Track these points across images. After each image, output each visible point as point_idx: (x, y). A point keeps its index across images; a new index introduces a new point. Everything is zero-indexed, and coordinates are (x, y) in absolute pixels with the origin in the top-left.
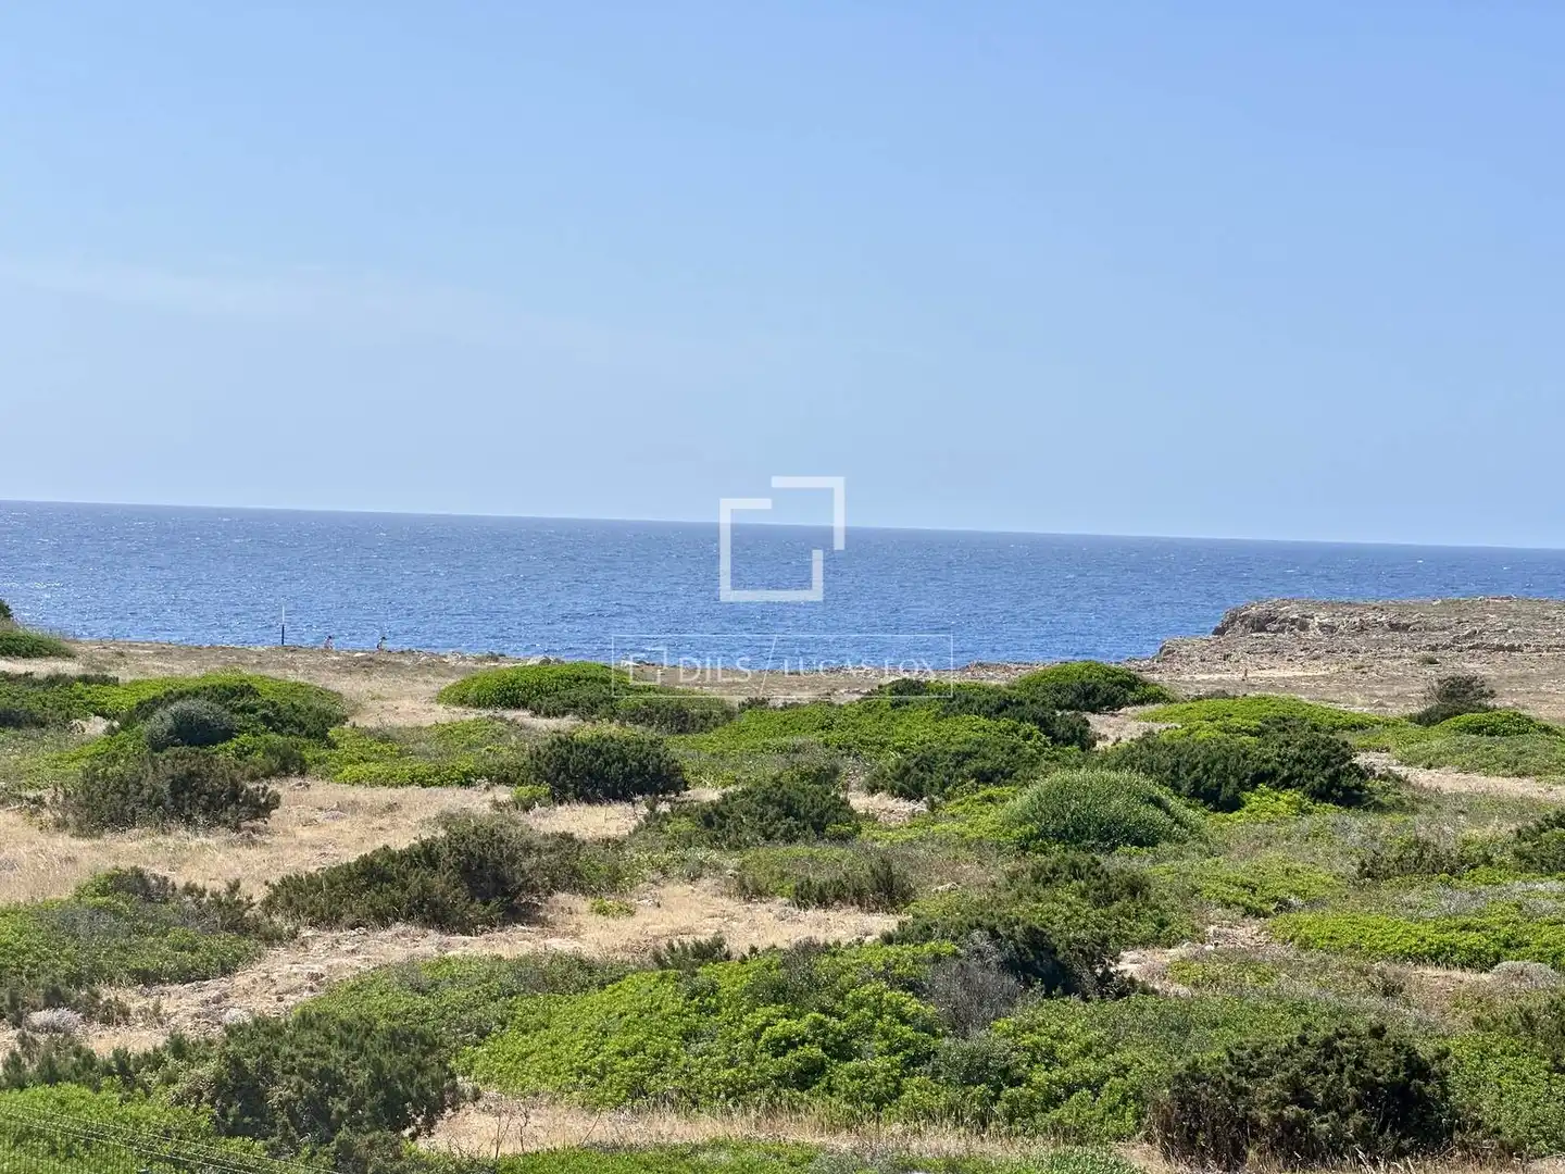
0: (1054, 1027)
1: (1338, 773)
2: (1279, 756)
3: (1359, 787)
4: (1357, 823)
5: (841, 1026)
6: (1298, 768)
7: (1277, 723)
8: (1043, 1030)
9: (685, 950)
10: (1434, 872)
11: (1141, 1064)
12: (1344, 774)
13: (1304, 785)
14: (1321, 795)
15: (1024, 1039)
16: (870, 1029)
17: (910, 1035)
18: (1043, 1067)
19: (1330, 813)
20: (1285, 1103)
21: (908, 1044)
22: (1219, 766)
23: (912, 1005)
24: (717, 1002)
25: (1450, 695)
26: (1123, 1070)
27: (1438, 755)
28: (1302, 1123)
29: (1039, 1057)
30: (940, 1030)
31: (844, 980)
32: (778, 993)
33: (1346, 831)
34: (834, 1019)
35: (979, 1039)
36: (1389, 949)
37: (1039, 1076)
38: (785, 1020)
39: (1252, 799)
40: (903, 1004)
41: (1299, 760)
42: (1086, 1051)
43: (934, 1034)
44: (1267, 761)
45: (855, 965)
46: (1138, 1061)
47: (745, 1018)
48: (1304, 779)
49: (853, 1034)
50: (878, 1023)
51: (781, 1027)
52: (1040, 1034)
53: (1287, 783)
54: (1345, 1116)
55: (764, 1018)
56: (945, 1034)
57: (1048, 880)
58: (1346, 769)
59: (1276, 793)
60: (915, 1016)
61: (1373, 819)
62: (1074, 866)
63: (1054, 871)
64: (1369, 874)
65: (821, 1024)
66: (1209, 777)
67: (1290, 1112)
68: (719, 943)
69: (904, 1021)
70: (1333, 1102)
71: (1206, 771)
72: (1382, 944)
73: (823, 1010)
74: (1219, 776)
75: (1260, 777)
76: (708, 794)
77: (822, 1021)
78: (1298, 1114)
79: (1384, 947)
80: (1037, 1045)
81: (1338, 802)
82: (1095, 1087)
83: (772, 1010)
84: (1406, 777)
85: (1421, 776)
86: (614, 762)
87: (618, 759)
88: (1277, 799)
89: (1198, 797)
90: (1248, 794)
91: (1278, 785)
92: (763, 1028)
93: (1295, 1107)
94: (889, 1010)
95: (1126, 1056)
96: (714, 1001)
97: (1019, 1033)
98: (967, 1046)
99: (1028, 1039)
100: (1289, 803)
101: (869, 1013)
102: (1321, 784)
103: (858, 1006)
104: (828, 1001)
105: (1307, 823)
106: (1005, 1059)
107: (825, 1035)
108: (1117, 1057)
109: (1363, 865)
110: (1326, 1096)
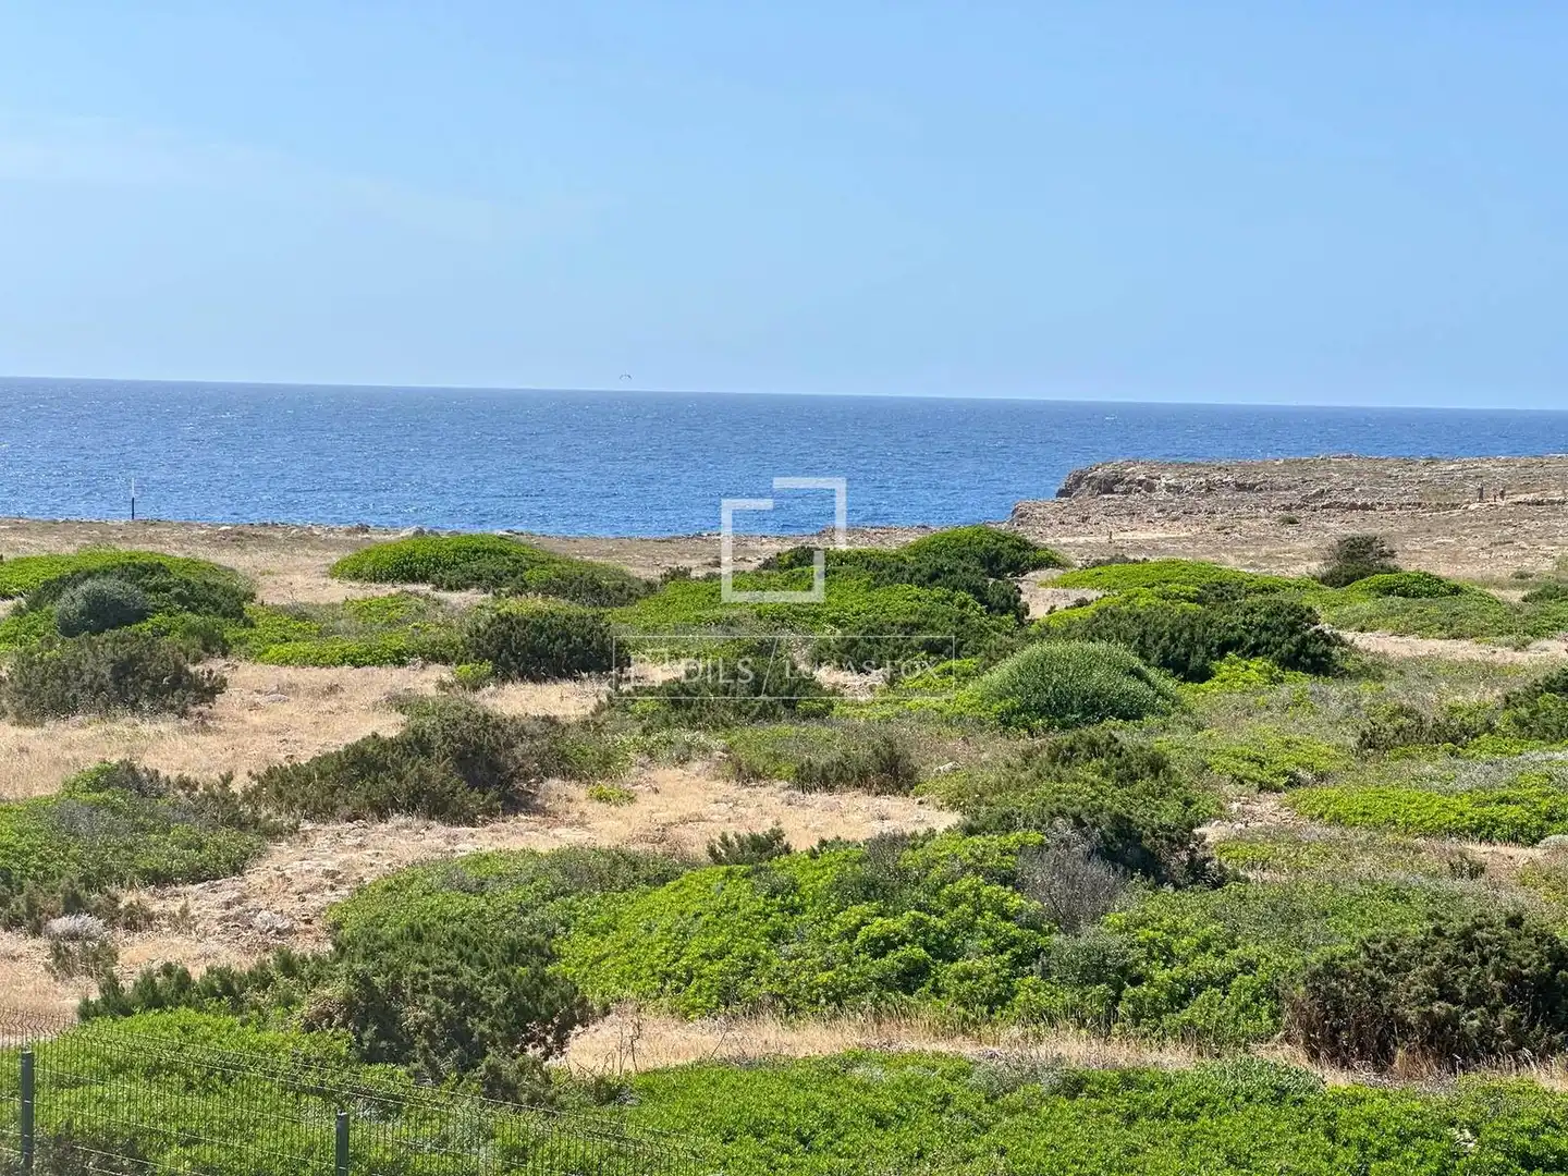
0: (1167, 922)
1: (1304, 640)
2: (1244, 623)
3: (1327, 654)
4: (1335, 689)
5: (941, 923)
6: (1265, 636)
7: (1214, 588)
8: (1156, 925)
9: (741, 845)
10: (1437, 742)
11: (1268, 960)
12: (1311, 642)
13: (1271, 653)
14: (1291, 662)
15: (1137, 935)
16: (970, 927)
17: (1016, 933)
18: (1161, 964)
19: (1300, 683)
20: (1432, 998)
21: (1013, 942)
22: (1186, 635)
23: (1015, 902)
24: (801, 900)
25: (1351, 556)
26: (1249, 966)
27: (1370, 618)
28: (1452, 1019)
29: (1156, 954)
30: (1047, 926)
31: (934, 874)
32: (869, 890)
33: (1325, 700)
34: (934, 917)
35: (1090, 936)
36: (1428, 824)
37: (1161, 975)
38: (880, 919)
39: (1222, 668)
40: (1005, 900)
41: (1266, 628)
42: (1204, 946)
43: (1039, 930)
44: (1233, 629)
45: (942, 858)
46: (1264, 956)
47: (838, 918)
48: (1271, 647)
49: (953, 933)
50: (979, 920)
51: (877, 927)
52: (1154, 929)
53: (1254, 651)
54: (1494, 1011)
55: (858, 917)
56: (1051, 931)
57: (1065, 759)
58: (1313, 636)
59: (1244, 662)
60: (1019, 912)
61: (1348, 687)
62: (1093, 744)
63: (1071, 749)
64: (1370, 745)
65: (921, 922)
66: (1176, 646)
67: (1439, 1008)
68: (777, 835)
69: (1006, 917)
70: (1478, 998)
71: (1173, 639)
72: (1419, 819)
73: (919, 908)
74: (1186, 645)
75: (1225, 647)
77: (921, 919)
78: (1449, 1010)
79: (1421, 822)
80: (1153, 941)
81: (1306, 670)
82: (1224, 982)
83: (865, 907)
84: (1352, 642)
85: (1363, 641)
86: (557, 639)
87: (562, 636)
88: (1247, 668)
89: (1168, 668)
90: (1217, 663)
91: (1244, 653)
92: (858, 928)
93: (1441, 1003)
94: (989, 906)
95: (1251, 950)
96: (797, 899)
97: (1132, 928)
98: (1082, 943)
99: (1144, 934)
100: (1259, 672)
101: (969, 910)
102: (1290, 651)
103: (954, 904)
104: (922, 898)
105: (1282, 693)
106: (1124, 956)
107: (925, 933)
108: (1239, 951)
109: (1364, 735)
110: (1469, 990)
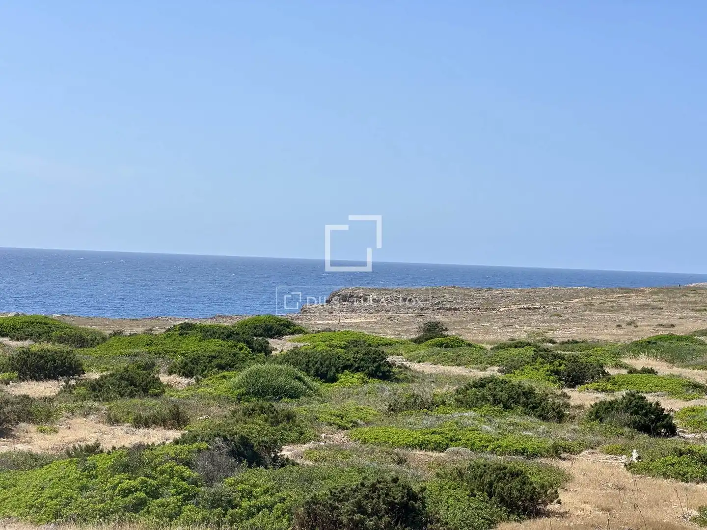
0: (252, 481)
1: (380, 365)
2: (354, 358)
3: (389, 371)
4: (388, 387)
5: (154, 483)
6: (362, 363)
7: (353, 343)
8: (247, 483)
9: (81, 450)
10: (421, 409)
11: (291, 497)
12: (382, 366)
13: (365, 370)
14: (372, 375)
15: (238, 487)
16: (168, 484)
17: (186, 486)
18: (247, 499)
19: (376, 383)
20: (354, 513)
21: (185, 490)
22: (327, 362)
23: (187, 472)
24: (96, 473)
25: (429, 330)
26: (283, 500)
27: (423, 356)
28: (362, 522)
29: (245, 495)
30: (200, 484)
31: (156, 461)
32: (125, 468)
33: (383, 390)
34: (151, 480)
35: (218, 487)
36: (401, 443)
37: (245, 504)
38: (128, 480)
39: (342, 377)
40: (183, 472)
41: (362, 360)
42: (266, 491)
43: (197, 485)
44: (349, 360)
45: (161, 454)
46: (290, 496)
47: (109, 480)
48: (365, 368)
49: (160, 486)
50: (171, 481)
51: (126, 484)
52: (246, 485)
53: (357, 370)
54: (381, 518)
55: (118, 480)
56: (202, 485)
57: (250, 414)
58: (383, 363)
59: (352, 374)
60: (189, 477)
61: (395, 385)
62: (262, 407)
63: (253, 410)
64: (393, 410)
65: (145, 482)
66: (322, 367)
67: (357, 517)
68: (98, 445)
69: (184, 480)
70: (375, 512)
71: (321, 364)
72: (398, 441)
73: (146, 476)
74: (327, 367)
75: (345, 367)
76: (94, 375)
77: (145, 480)
78: (360, 517)
79: (398, 442)
80: (244, 489)
81: (379, 378)
82: (270, 508)
83: (122, 476)
84: (409, 367)
85: (416, 366)
86: (49, 361)
87: (51, 360)
88: (353, 377)
89: (318, 376)
90: (340, 375)
91: (353, 371)
92: (117, 484)
93: (359, 515)
94: (177, 475)
95: (283, 494)
96: (94, 472)
97: (236, 484)
98: (212, 490)
99: (240, 487)
100: (358, 379)
101: (167, 476)
102: (372, 370)
103: (162, 474)
104: (148, 471)
105: (366, 388)
106: (230, 496)
107: (146, 487)
108: (280, 494)
109: (390, 406)
110: (372, 509)
